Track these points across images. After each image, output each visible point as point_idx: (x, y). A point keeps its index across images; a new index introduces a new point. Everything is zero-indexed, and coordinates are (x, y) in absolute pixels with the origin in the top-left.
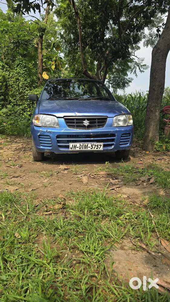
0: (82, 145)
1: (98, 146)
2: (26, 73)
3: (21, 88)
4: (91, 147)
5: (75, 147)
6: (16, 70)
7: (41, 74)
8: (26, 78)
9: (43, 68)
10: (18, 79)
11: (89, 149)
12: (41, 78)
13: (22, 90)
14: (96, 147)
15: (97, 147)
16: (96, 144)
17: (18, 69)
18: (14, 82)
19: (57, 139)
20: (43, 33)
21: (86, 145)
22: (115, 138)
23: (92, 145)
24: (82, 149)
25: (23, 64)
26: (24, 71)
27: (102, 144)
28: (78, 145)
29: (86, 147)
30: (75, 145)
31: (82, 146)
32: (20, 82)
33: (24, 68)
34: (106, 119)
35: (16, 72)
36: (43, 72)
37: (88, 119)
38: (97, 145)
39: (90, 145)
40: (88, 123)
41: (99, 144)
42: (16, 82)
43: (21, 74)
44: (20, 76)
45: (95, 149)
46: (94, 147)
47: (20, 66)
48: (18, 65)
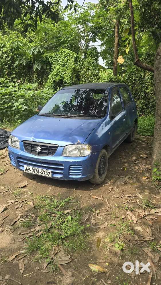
0: (34, 169)
1: (48, 173)
3: (90, 77)
4: (41, 172)
5: (29, 169)
7: (117, 59)
10: (88, 69)
11: (40, 174)
12: (115, 63)
14: (45, 173)
15: (47, 174)
16: (46, 171)
17: (89, 59)
18: (85, 72)
19: (18, 159)
21: (38, 169)
22: (63, 167)
23: (42, 171)
24: (35, 172)
27: (50, 171)
28: (31, 168)
29: (38, 171)
30: (28, 168)
31: (34, 170)
32: (89, 71)
34: (57, 147)
36: (118, 56)
37: (41, 146)
38: (46, 172)
39: (40, 170)
40: (40, 149)
41: (48, 171)
44: (90, 66)
45: (45, 175)
46: (44, 173)
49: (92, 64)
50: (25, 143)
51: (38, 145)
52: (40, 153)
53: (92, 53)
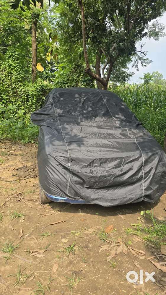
2: (19, 66)
3: (14, 82)
6: (8, 62)
7: (35, 66)
8: (19, 71)
9: (37, 59)
10: (10, 73)
12: (35, 70)
13: (15, 85)
17: (10, 62)
18: (5, 76)
20: (37, 19)
25: (16, 56)
26: (17, 64)
32: (12, 76)
33: (17, 60)
35: (7, 64)
36: (37, 64)
42: (8, 76)
43: (13, 67)
44: (12, 69)
47: (12, 58)
48: (10, 57)
49: (15, 68)
53: (13, 55)
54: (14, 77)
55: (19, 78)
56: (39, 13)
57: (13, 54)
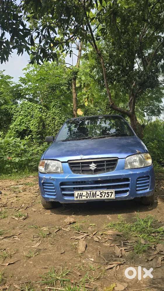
0: (89, 193)
1: (109, 193)
2: (61, 112)
3: (57, 125)
4: (100, 195)
5: (81, 195)
6: (53, 110)
7: (76, 111)
8: (61, 116)
9: (77, 105)
10: (54, 118)
11: (98, 197)
12: (75, 115)
13: (58, 127)
14: (106, 195)
15: (108, 195)
16: (106, 192)
17: (54, 110)
18: (50, 121)
19: (61, 187)
20: (75, 75)
21: (94, 192)
22: (129, 182)
23: (101, 193)
24: (90, 197)
25: (58, 105)
26: (59, 111)
27: (113, 191)
28: (84, 193)
29: (94, 195)
30: (80, 193)
31: (89, 195)
32: (55, 121)
33: (59, 108)
34: (116, 160)
35: (52, 112)
36: (77, 109)
37: (95, 162)
38: (108, 192)
39: (98, 193)
40: (95, 166)
41: (110, 191)
42: (52, 121)
43: (56, 113)
44: (55, 116)
45: (106, 197)
46: (104, 194)
47: (56, 107)
48: (54, 106)
49: (58, 114)
50: (70, 164)
51: (91, 163)
52: (96, 171)
54: (57, 121)
55: (61, 122)
56: (77, 70)
57: (56, 104)
